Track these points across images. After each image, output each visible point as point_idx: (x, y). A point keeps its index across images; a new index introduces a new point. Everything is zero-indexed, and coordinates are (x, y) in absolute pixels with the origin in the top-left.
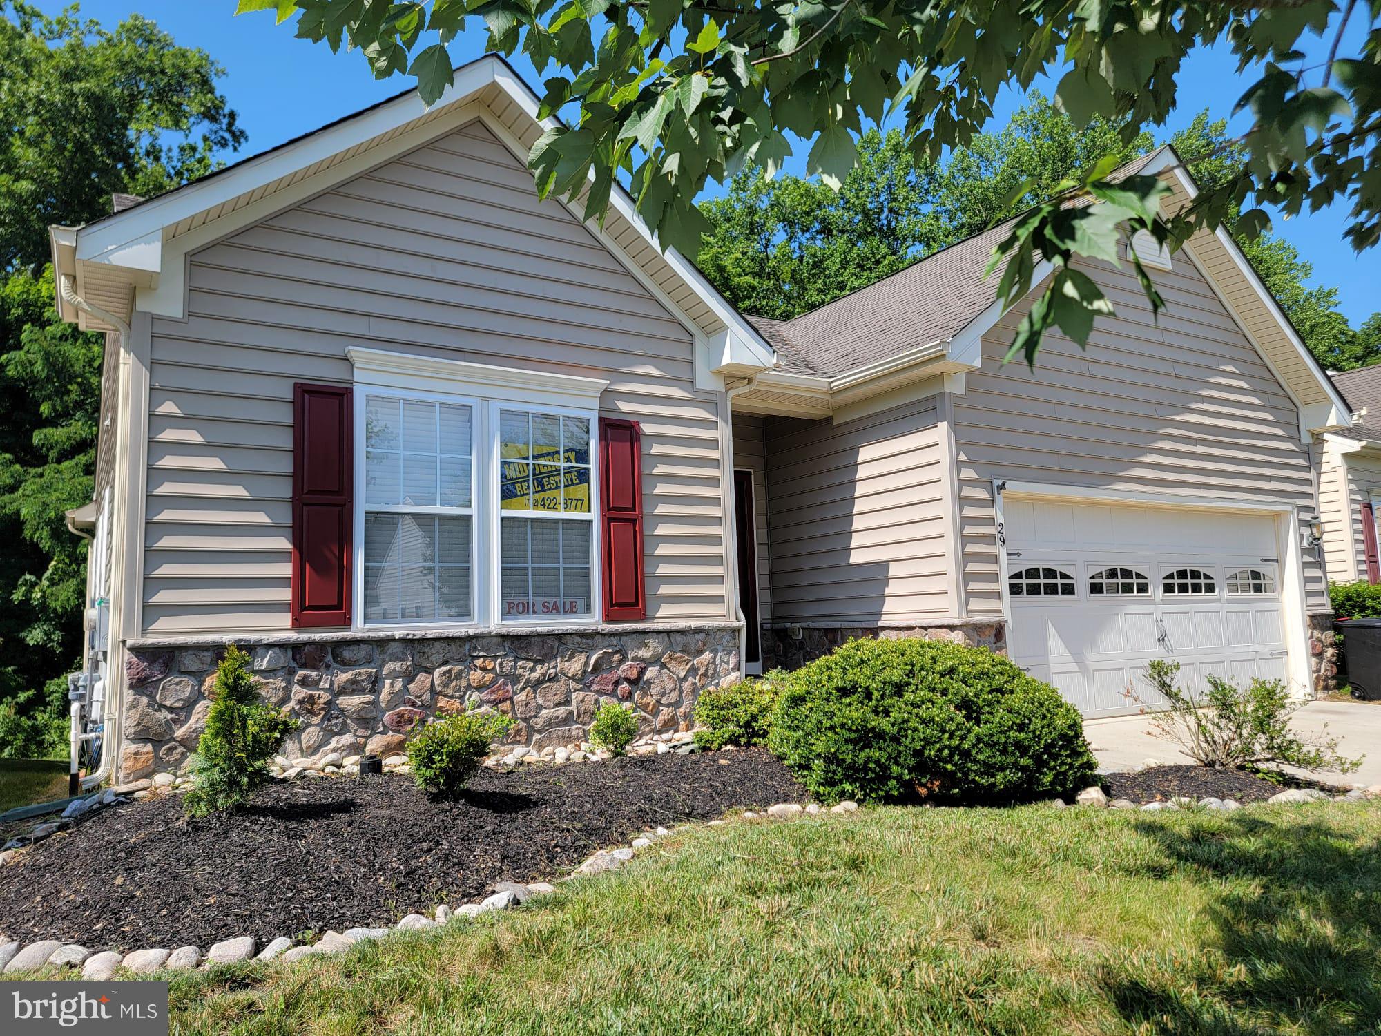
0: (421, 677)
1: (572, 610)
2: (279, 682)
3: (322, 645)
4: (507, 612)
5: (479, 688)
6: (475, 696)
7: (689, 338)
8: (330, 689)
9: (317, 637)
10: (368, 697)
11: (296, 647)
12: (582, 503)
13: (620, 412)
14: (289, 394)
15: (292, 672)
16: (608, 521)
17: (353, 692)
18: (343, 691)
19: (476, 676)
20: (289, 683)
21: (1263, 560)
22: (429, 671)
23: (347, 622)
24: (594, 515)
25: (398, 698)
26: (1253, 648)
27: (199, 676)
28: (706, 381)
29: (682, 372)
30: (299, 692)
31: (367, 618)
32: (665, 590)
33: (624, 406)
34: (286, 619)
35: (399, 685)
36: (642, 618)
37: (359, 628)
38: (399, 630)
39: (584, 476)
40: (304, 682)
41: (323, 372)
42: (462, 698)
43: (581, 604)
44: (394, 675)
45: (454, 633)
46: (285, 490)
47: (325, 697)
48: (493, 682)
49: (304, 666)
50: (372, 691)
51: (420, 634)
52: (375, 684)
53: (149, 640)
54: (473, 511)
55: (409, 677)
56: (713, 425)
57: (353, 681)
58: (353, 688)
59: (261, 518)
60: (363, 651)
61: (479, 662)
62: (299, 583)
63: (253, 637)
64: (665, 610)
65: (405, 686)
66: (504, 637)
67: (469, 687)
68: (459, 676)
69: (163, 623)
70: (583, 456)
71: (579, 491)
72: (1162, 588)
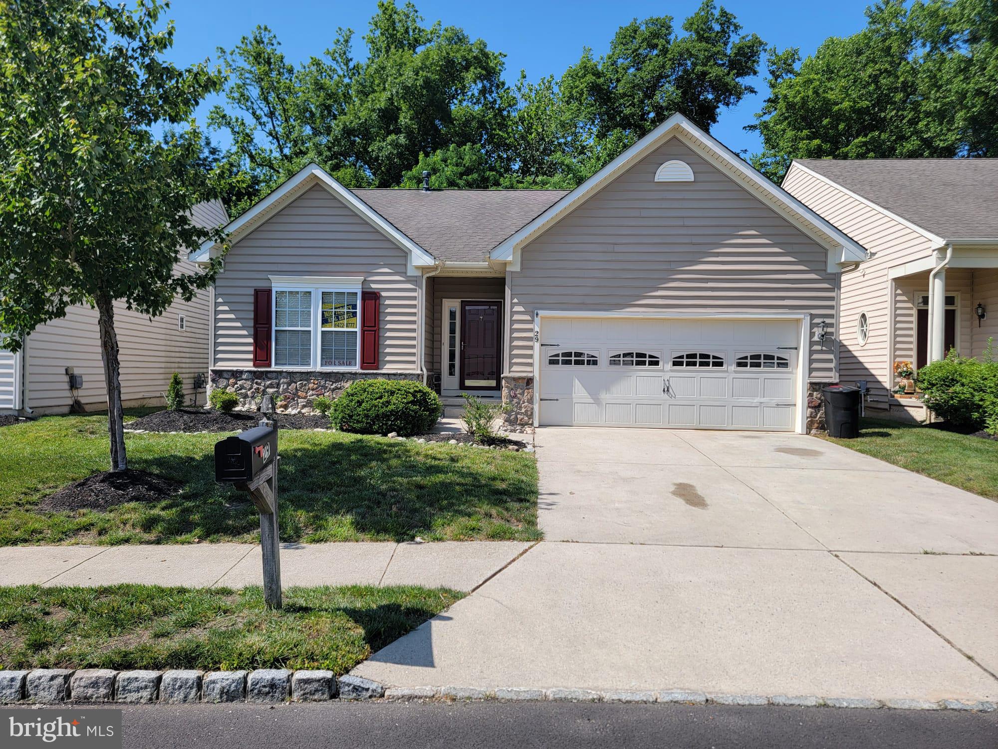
0: (293, 384)
1: (350, 364)
2: (249, 383)
3: (262, 372)
4: (322, 365)
5: (313, 390)
6: (311, 392)
7: (404, 254)
8: (264, 386)
9: (259, 369)
10: (275, 390)
11: (255, 372)
12: (354, 325)
13: (372, 288)
14: (253, 293)
15: (253, 380)
16: (363, 332)
17: (271, 388)
18: (268, 387)
19: (311, 385)
20: (253, 383)
21: (779, 348)
22: (296, 383)
23: (269, 365)
24: (358, 329)
25: (285, 391)
26: (757, 400)
27: (228, 379)
28: (411, 272)
29: (402, 269)
30: (255, 386)
31: (276, 364)
32: (388, 358)
33: (373, 286)
34: (251, 364)
35: (285, 387)
36: (377, 369)
37: (274, 368)
38: (285, 368)
39: (355, 314)
40: (257, 383)
41: (262, 284)
42: (307, 393)
43: (353, 361)
44: (284, 383)
45: (303, 371)
46: (252, 324)
47: (262, 388)
48: (317, 388)
49: (257, 378)
50: (277, 388)
51: (291, 370)
52: (278, 385)
53: (214, 368)
54: (311, 329)
55: (289, 384)
56: (414, 290)
57: (271, 384)
58: (271, 386)
59: (245, 332)
60: (274, 375)
61: (312, 381)
62: (255, 353)
63: (241, 369)
64: (388, 366)
65: (288, 387)
66: (321, 373)
67: (309, 389)
68: (305, 385)
69: (220, 363)
70: (355, 307)
71: (352, 320)
72: (671, 363)
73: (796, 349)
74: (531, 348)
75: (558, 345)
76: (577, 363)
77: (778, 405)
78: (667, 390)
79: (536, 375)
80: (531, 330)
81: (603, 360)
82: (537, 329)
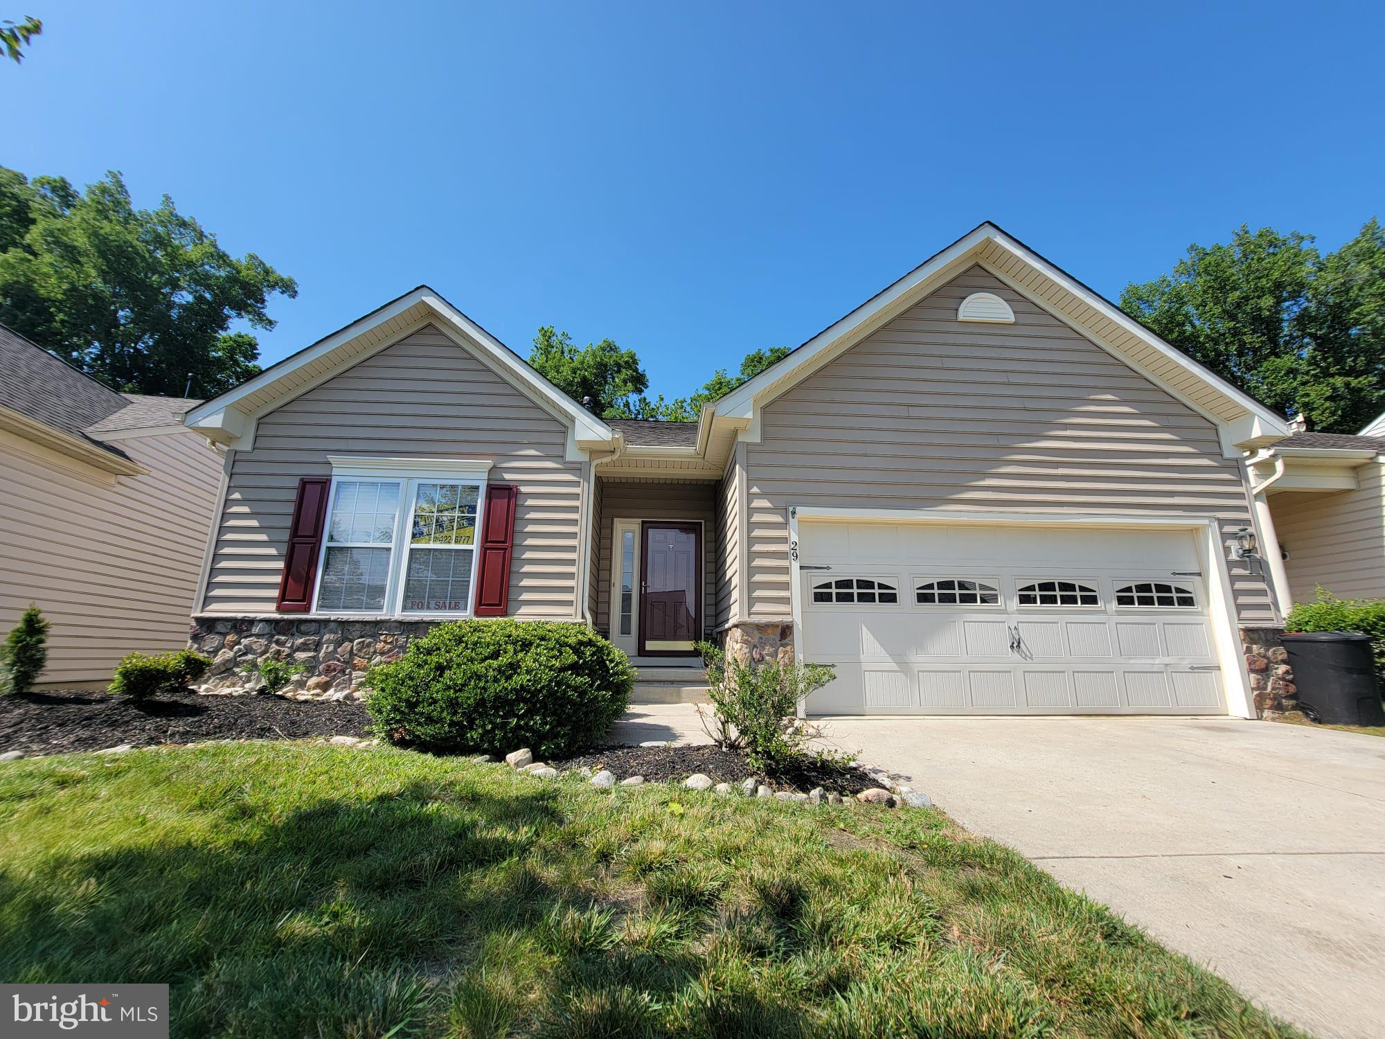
0: (346, 644)
1: (456, 607)
2: (263, 641)
3: (291, 622)
4: (404, 608)
5: (382, 654)
6: (378, 659)
7: (563, 429)
8: (291, 647)
9: (286, 617)
10: (311, 654)
11: (277, 622)
12: (469, 539)
13: (504, 480)
14: (297, 484)
15: (273, 636)
16: (484, 550)
17: (304, 650)
18: (299, 649)
19: (379, 646)
20: (270, 642)
21: (1174, 574)
22: (352, 641)
23: (307, 609)
24: (475, 547)
25: (331, 656)
26: (1160, 660)
27: (224, 635)
28: (572, 454)
29: (556, 451)
30: (274, 647)
31: (320, 607)
32: (525, 596)
33: (507, 476)
34: (273, 606)
35: (331, 648)
36: (505, 614)
37: (315, 613)
38: (334, 615)
39: (472, 521)
40: (277, 642)
41: (316, 471)
42: (370, 659)
43: (462, 603)
44: (329, 642)
45: (367, 618)
46: (286, 536)
47: (287, 651)
48: (390, 650)
49: (279, 633)
50: (315, 650)
51: (345, 618)
52: (318, 646)
53: (206, 615)
54: (392, 545)
55: (339, 644)
56: (576, 484)
57: (304, 644)
58: (304, 647)
59: (273, 551)
60: (314, 627)
61: (382, 638)
62: (284, 587)
63: (252, 615)
64: (524, 610)
65: (335, 649)
66: (401, 623)
67: (375, 652)
68: (369, 645)
69: (214, 606)
70: (473, 509)
71: (467, 531)
72: (1017, 600)
73: (1199, 574)
74: (786, 570)
75: (828, 568)
76: (863, 598)
77: (1192, 668)
78: (1016, 645)
79: (797, 618)
80: (784, 540)
81: (907, 595)
82: (794, 537)
